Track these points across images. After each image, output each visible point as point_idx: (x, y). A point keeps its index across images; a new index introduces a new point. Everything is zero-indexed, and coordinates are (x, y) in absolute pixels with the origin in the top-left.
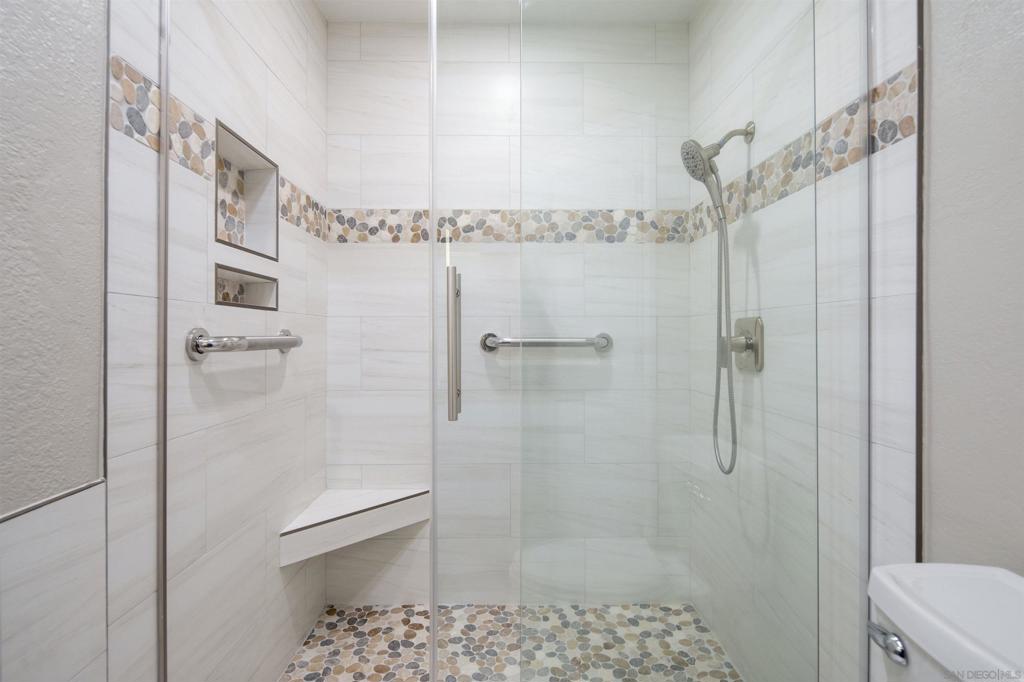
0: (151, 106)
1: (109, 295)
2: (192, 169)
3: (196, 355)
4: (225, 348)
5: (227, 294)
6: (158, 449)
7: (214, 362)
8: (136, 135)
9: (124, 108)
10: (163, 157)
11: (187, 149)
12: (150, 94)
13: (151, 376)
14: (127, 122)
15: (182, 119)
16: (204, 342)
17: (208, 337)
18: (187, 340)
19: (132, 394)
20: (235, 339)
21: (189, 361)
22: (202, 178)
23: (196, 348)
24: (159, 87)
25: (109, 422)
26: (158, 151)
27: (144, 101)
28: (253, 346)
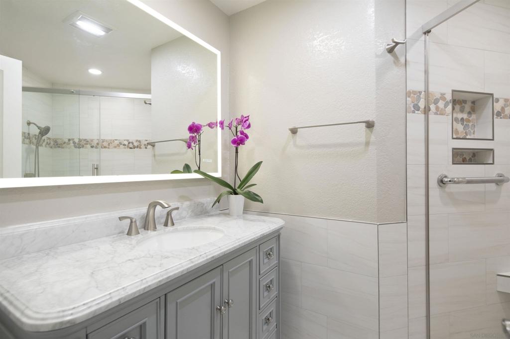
0: (422, 100)
1: (407, 165)
2: (440, 114)
3: (442, 184)
4: (455, 182)
5: (465, 158)
6: (426, 217)
7: (451, 188)
8: (416, 112)
9: (412, 106)
10: (426, 115)
11: (437, 108)
12: (421, 96)
13: (423, 191)
14: (413, 109)
15: (435, 98)
16: (446, 180)
17: (448, 178)
18: (438, 179)
19: (416, 197)
20: (460, 179)
21: (440, 187)
22: (445, 116)
23: (442, 182)
24: (425, 92)
25: (408, 205)
26: (425, 114)
27: (419, 99)
28: (469, 182)
